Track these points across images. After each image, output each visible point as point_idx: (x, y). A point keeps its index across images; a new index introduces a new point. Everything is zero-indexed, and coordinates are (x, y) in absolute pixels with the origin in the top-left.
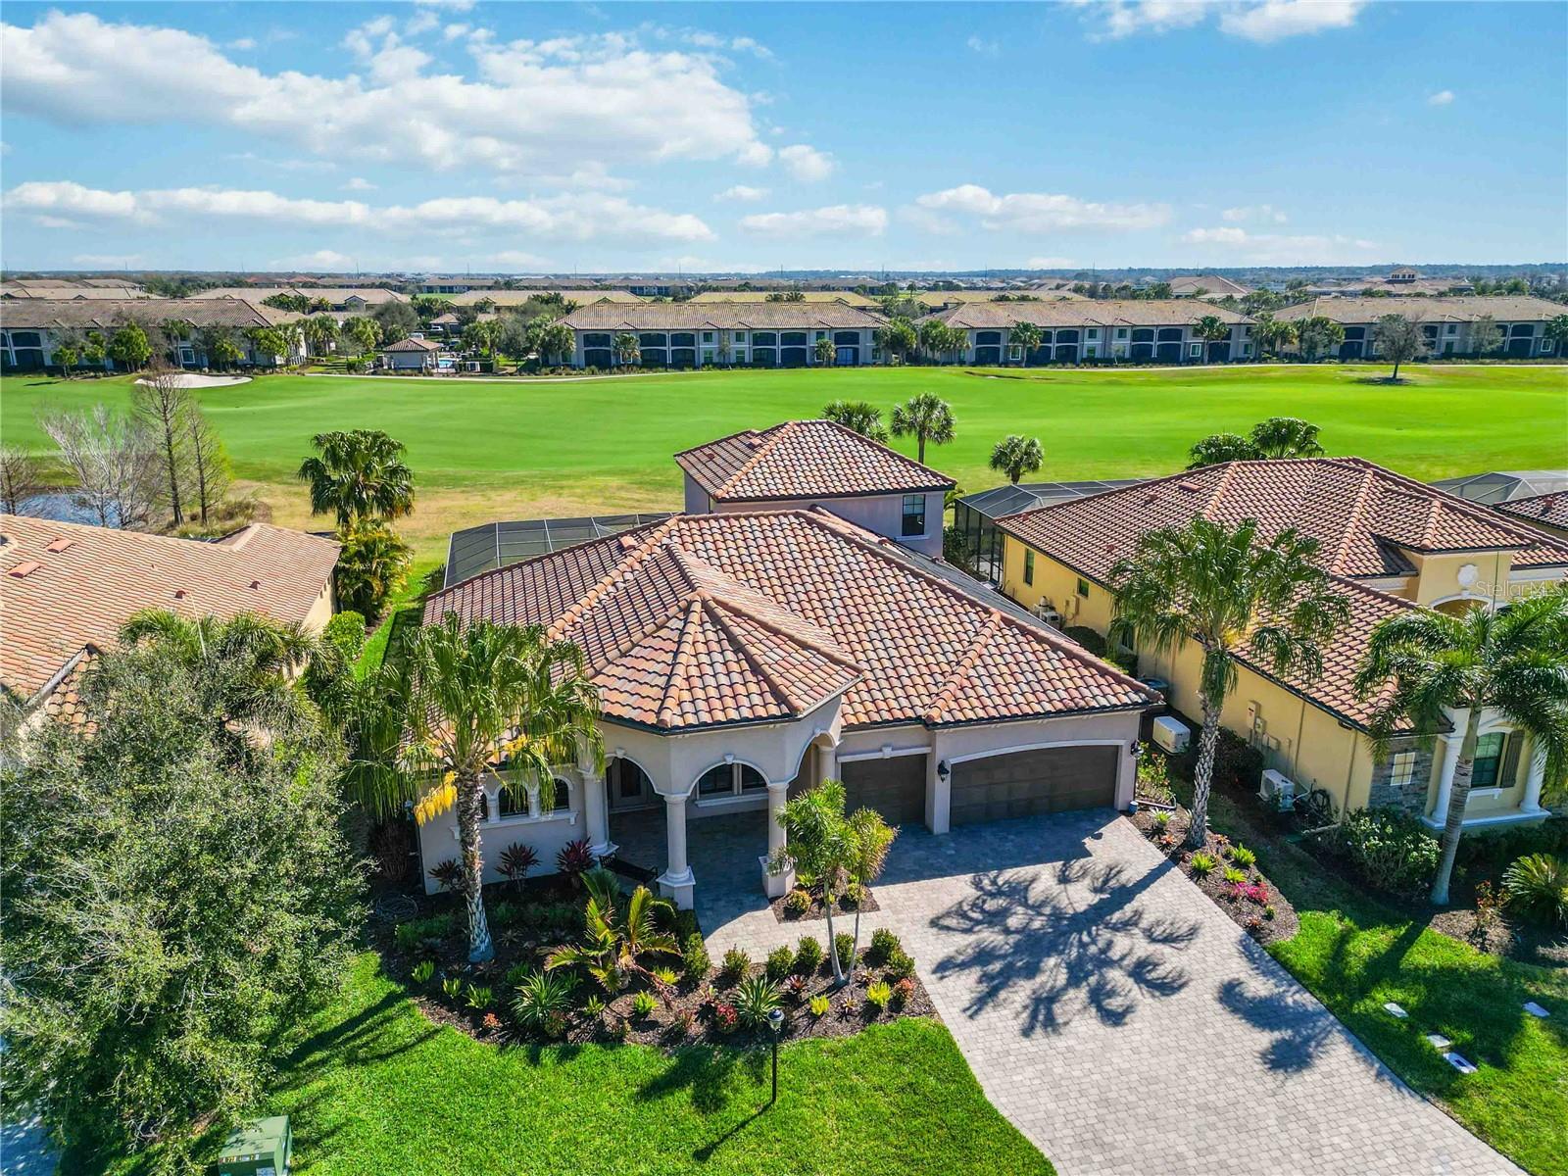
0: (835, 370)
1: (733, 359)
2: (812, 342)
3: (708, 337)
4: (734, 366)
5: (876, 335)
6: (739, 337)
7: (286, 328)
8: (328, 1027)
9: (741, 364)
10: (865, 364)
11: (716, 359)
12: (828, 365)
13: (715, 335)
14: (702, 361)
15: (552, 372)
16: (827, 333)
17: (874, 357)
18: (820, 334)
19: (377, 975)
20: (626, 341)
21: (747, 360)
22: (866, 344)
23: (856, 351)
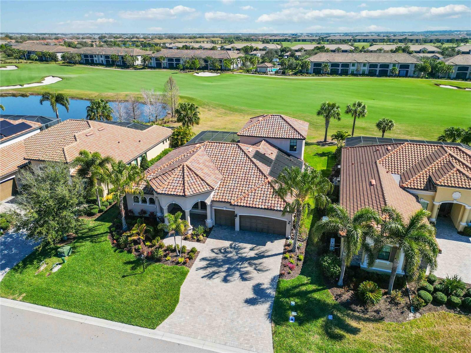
0: (398, 78)
1: (361, 73)
2: (391, 68)
3: (353, 65)
4: (360, 75)
5: (416, 66)
6: (364, 65)
7: (234, 59)
8: (93, 234)
9: (363, 74)
10: (410, 77)
11: (355, 72)
12: (394, 76)
13: (356, 65)
14: (350, 73)
15: (301, 75)
16: (397, 65)
17: (414, 74)
18: (394, 65)
19: (108, 228)
20: (326, 66)
21: (366, 73)
22: (411, 69)
23: (407, 71)
